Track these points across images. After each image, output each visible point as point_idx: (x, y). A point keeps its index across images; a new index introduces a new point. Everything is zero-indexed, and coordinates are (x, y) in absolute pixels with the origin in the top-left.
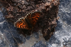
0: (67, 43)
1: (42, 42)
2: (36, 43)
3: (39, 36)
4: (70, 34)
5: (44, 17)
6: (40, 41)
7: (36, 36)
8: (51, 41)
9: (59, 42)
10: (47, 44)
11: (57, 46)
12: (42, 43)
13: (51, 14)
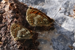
0: (68, 11)
1: (54, 38)
2: (52, 45)
3: (45, 39)
4: (57, 4)
5: (23, 18)
6: (52, 40)
7: (43, 43)
8: (57, 27)
9: (62, 18)
10: (60, 33)
11: (66, 22)
12: (56, 38)
13: (23, 10)
